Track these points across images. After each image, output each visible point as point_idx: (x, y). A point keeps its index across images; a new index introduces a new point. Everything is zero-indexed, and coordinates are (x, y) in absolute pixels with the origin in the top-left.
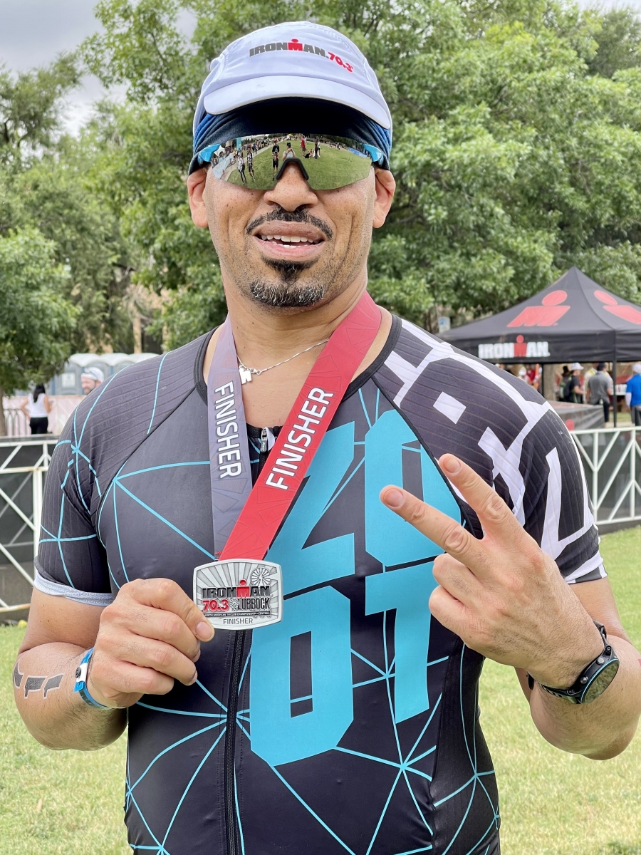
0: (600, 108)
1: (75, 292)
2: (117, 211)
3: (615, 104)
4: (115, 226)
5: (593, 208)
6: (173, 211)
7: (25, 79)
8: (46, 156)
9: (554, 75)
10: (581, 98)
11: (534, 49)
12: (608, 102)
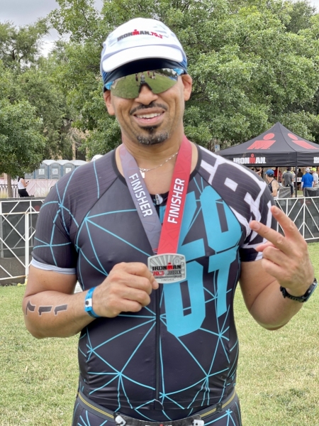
0: (292, 47)
1: (45, 131)
2: (65, 93)
3: (299, 46)
4: (64, 100)
5: (287, 94)
6: (91, 93)
7: (23, 30)
8: (32, 66)
9: (270, 31)
10: (283, 42)
11: (261, 19)
12: (295, 45)
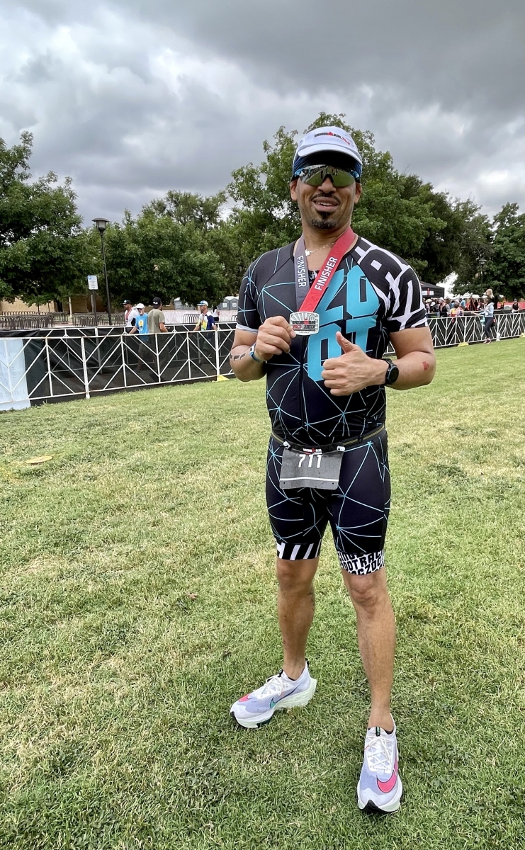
0: (405, 210)
1: (226, 275)
2: (240, 245)
3: (410, 209)
4: (239, 251)
5: (402, 246)
6: (259, 245)
7: (208, 200)
8: (215, 227)
9: (390, 198)
10: (398, 206)
11: (383, 189)
12: (407, 208)
